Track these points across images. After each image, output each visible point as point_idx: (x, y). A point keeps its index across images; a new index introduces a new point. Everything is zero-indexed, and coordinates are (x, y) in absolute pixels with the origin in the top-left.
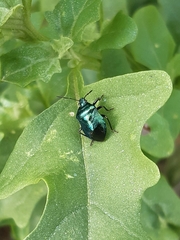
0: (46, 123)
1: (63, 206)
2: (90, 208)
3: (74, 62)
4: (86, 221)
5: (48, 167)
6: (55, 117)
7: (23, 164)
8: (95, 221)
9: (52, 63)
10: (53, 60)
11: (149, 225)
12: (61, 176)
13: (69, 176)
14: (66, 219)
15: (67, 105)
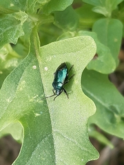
0: (18, 77)
1: (35, 137)
2: (54, 134)
3: (33, 23)
4: (53, 144)
5: (22, 109)
6: (23, 71)
7: (6, 108)
8: (58, 143)
9: (17, 30)
10: (18, 26)
11: (108, 121)
12: (31, 116)
13: (37, 115)
14: (38, 145)
15: (30, 61)
